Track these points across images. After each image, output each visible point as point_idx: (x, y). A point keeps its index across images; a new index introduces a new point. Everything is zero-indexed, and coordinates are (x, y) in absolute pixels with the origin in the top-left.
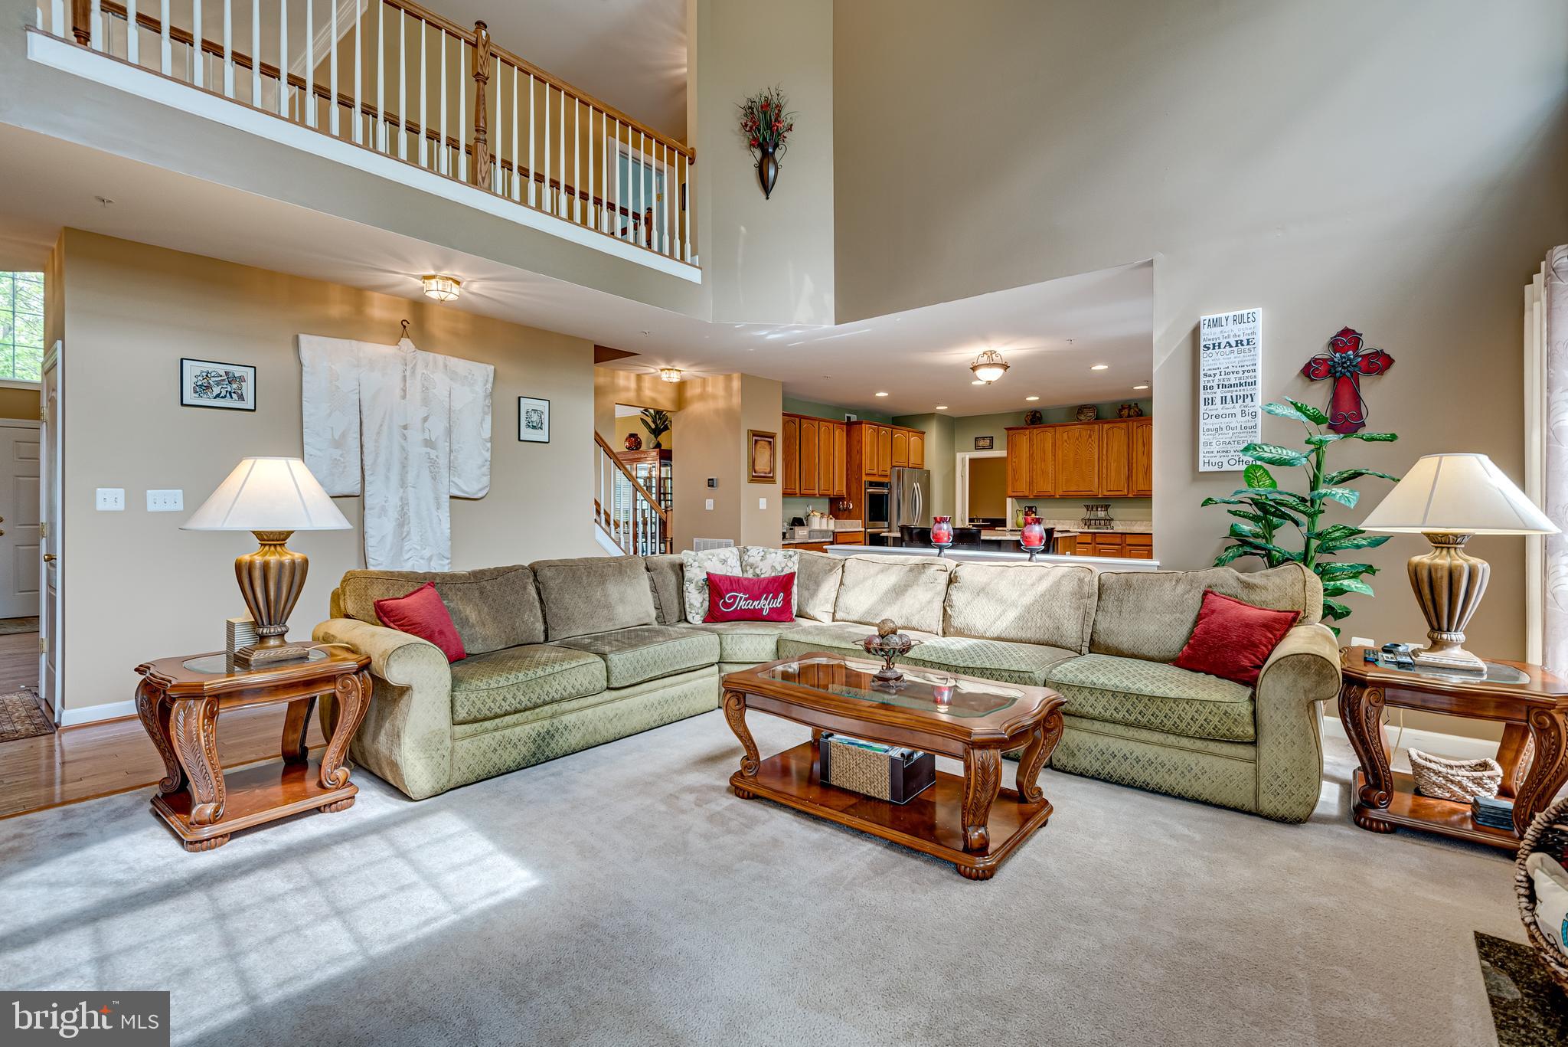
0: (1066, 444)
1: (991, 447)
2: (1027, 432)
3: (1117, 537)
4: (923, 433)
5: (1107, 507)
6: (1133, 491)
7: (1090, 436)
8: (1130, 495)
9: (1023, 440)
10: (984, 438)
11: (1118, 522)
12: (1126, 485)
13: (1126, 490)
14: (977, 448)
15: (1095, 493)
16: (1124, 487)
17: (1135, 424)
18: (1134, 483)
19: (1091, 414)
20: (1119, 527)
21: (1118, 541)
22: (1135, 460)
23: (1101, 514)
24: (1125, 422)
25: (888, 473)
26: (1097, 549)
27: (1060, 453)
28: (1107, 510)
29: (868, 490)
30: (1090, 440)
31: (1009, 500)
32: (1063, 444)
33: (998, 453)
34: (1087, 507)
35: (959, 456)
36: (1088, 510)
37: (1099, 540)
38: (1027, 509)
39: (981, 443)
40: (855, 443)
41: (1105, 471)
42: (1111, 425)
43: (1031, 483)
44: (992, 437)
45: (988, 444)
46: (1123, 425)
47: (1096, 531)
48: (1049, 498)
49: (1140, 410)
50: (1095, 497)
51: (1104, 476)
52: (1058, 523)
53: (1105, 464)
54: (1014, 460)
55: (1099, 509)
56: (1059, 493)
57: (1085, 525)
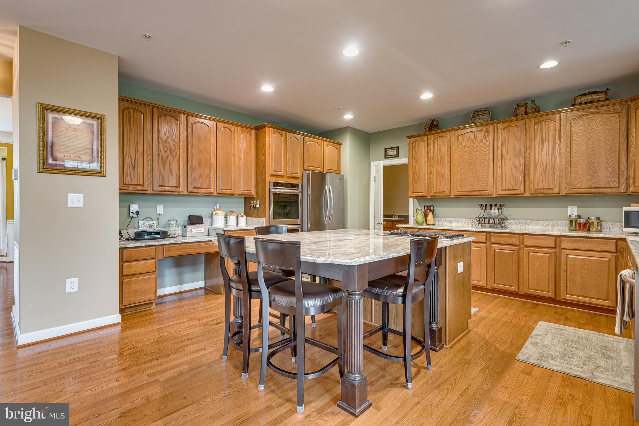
0: (461, 146)
1: (397, 156)
2: (426, 138)
3: (513, 237)
4: (340, 144)
5: (501, 206)
6: (530, 190)
7: (485, 137)
8: (527, 194)
9: (422, 147)
10: (391, 148)
11: (511, 221)
12: (522, 184)
13: (522, 190)
14: (386, 157)
15: (490, 192)
16: (520, 186)
17: (533, 120)
18: (532, 181)
19: (485, 117)
20: (513, 227)
21: (515, 241)
22: (532, 158)
23: (495, 212)
24: (522, 119)
25: (299, 175)
26: (492, 249)
27: (454, 155)
28: (500, 209)
29: (272, 190)
30: (485, 141)
31: (411, 200)
32: (458, 147)
33: (402, 160)
34: (482, 206)
35: (373, 164)
36: (482, 209)
37: (493, 240)
38: (426, 208)
39: (389, 153)
40: (261, 146)
41: (499, 170)
42: (506, 124)
43: (428, 185)
44: (398, 147)
45: (394, 153)
46: (520, 123)
47: (491, 230)
48: (444, 198)
49: (538, 107)
50: (489, 197)
51: (499, 175)
52: (453, 221)
53: (500, 164)
54: (414, 164)
55: (493, 208)
56: (454, 193)
57: (479, 223)
